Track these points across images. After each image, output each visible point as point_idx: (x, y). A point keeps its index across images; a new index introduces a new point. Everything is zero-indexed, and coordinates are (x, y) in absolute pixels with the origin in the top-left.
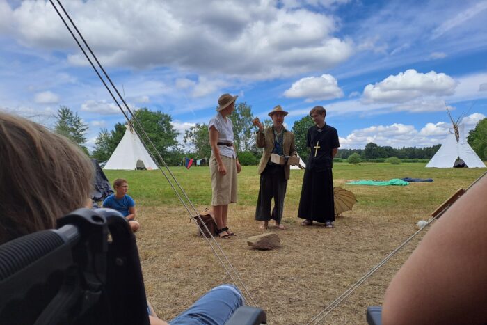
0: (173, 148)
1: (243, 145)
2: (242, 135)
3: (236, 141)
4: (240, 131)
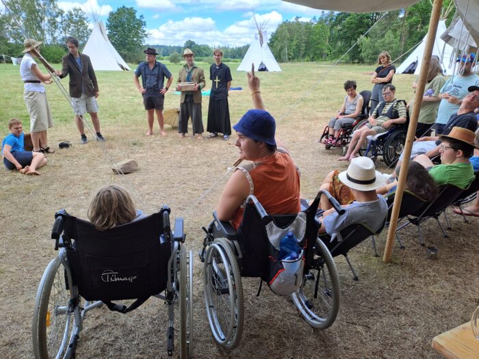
1: (48, 38)
2: (45, 24)
3: (39, 32)
4: (42, 19)
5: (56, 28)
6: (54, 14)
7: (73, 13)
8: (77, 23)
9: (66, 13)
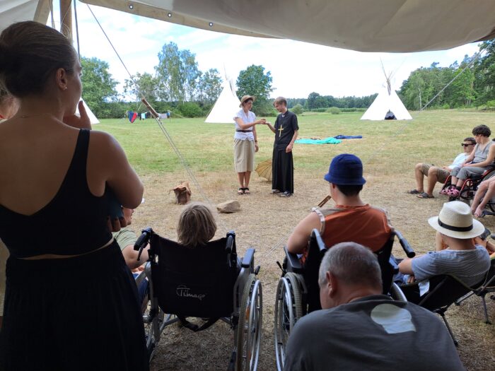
0: (112, 99)
1: (187, 96)
2: (186, 85)
3: (180, 92)
4: (184, 80)
5: (194, 87)
6: (194, 76)
7: (209, 74)
8: (212, 82)
9: (204, 74)
